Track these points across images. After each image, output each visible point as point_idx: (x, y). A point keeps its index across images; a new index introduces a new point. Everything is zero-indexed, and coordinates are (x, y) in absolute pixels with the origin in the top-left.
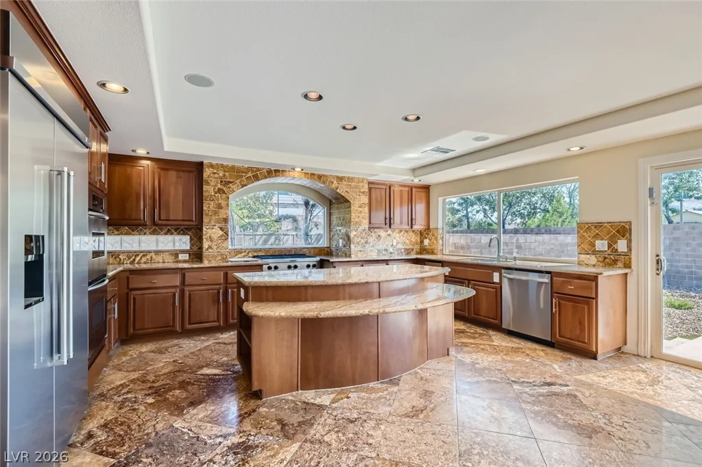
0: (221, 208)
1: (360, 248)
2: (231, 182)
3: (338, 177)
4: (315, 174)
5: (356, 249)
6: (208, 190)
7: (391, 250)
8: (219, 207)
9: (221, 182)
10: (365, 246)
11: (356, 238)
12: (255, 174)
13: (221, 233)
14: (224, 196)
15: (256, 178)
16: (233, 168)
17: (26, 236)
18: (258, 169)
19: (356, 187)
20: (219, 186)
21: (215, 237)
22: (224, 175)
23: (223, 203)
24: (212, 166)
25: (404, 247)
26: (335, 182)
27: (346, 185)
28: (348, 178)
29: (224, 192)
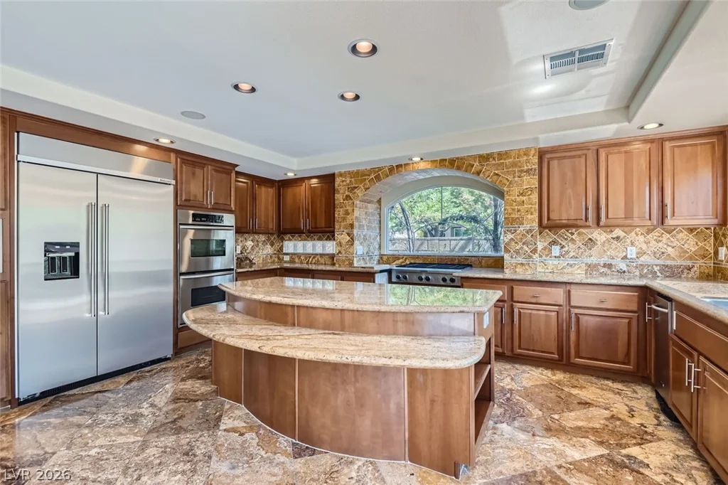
0: (348, 214)
1: (520, 260)
2: (355, 188)
3: (480, 156)
4: (446, 160)
5: (513, 261)
6: (339, 197)
7: (623, 266)
8: (347, 213)
9: (348, 188)
10: (531, 257)
11: (513, 244)
12: (376, 175)
13: (348, 238)
14: (351, 201)
15: (378, 178)
16: (358, 172)
17: (45, 243)
18: (380, 169)
19: (514, 165)
20: (347, 193)
21: (344, 242)
22: (351, 181)
23: (350, 209)
24: (341, 175)
25: (660, 262)
26: (476, 164)
27: (494, 165)
28: (500, 154)
29: (351, 199)
